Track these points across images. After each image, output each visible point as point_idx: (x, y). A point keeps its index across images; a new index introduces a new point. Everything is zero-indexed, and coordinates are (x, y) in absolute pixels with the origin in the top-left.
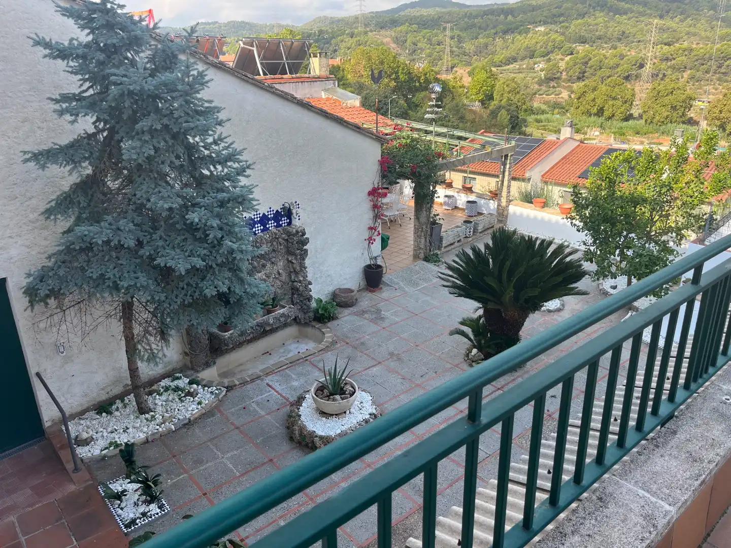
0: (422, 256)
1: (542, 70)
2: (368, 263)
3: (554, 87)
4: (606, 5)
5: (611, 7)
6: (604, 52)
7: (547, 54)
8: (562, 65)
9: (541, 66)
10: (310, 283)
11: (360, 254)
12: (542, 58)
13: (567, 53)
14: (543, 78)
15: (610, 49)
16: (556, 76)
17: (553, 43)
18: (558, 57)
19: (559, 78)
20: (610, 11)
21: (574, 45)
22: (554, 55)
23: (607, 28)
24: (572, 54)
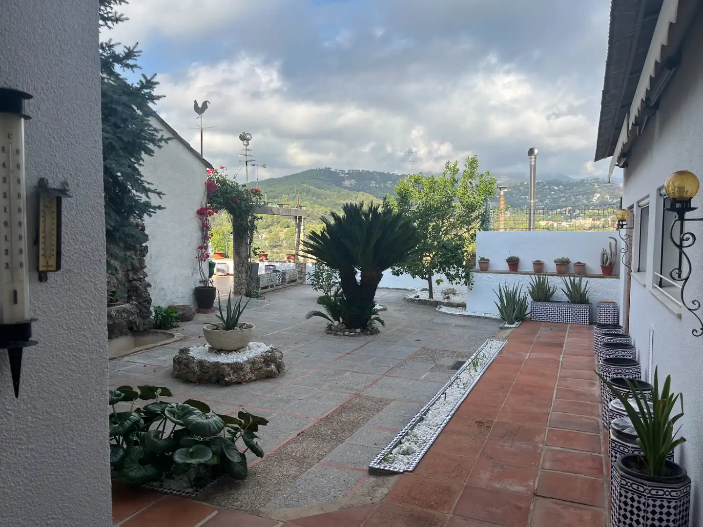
0: (244, 291)
1: (266, 239)
2: (199, 285)
3: (277, 253)
4: (310, 191)
5: (314, 193)
6: (314, 226)
7: (268, 227)
8: (282, 235)
9: (264, 236)
10: (150, 286)
11: (190, 274)
12: (264, 230)
13: (284, 226)
14: (267, 245)
15: (318, 224)
16: (278, 244)
17: (272, 219)
18: (278, 229)
19: (280, 246)
20: (313, 196)
21: (289, 221)
22: (274, 227)
23: (314, 208)
24: (288, 227)
